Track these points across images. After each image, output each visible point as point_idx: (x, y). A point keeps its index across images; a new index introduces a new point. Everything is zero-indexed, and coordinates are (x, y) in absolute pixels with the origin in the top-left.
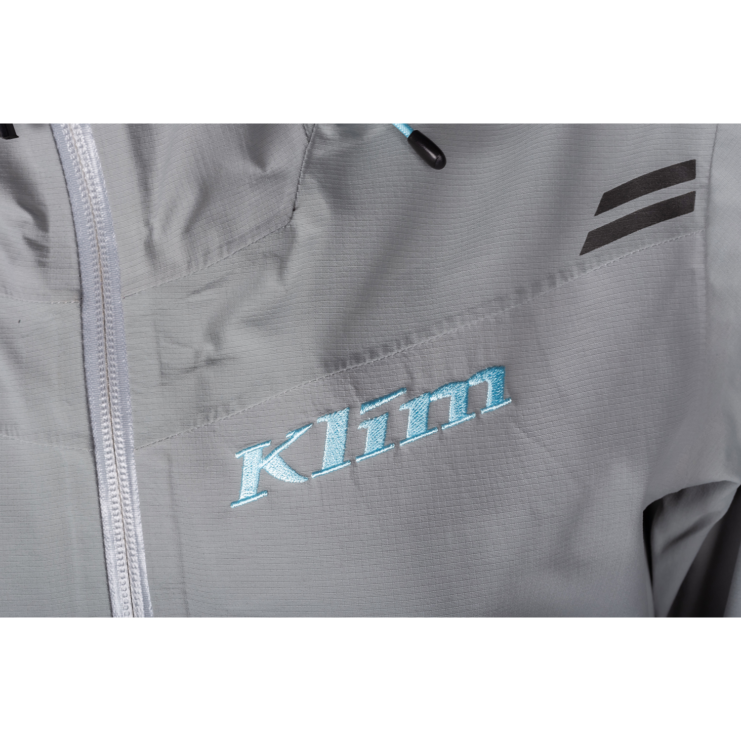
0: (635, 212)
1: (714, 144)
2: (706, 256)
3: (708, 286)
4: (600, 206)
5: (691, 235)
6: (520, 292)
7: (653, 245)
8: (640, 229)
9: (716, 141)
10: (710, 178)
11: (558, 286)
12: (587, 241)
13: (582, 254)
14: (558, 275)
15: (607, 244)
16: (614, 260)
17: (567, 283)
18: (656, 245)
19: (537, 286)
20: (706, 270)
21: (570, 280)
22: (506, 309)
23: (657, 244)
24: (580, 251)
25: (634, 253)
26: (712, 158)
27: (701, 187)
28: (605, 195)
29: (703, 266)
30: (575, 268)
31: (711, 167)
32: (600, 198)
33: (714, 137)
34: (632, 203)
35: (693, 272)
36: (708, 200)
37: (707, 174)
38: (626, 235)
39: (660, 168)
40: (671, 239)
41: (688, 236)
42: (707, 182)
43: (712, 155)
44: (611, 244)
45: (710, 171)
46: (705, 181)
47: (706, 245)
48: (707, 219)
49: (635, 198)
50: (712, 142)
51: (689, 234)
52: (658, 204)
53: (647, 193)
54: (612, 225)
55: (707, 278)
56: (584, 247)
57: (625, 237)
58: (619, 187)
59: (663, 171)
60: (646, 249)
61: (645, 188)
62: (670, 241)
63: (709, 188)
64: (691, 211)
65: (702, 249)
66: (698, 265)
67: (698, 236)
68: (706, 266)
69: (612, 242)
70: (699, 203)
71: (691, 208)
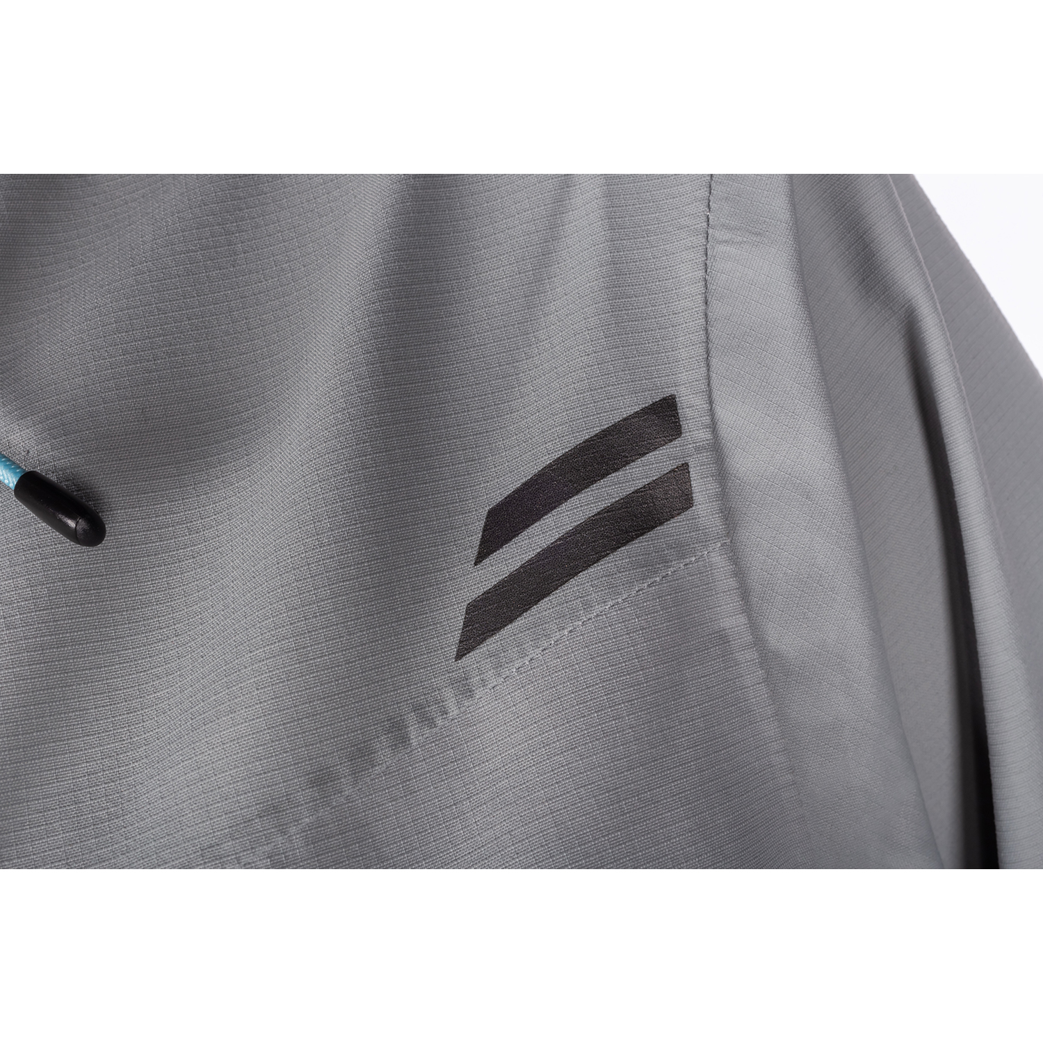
0: (560, 539)
1: (708, 352)
2: (745, 594)
3: (768, 658)
4: (483, 542)
5: (697, 561)
6: (322, 780)
7: (611, 603)
8: (576, 574)
9: (710, 346)
10: (713, 427)
11: (414, 742)
12: (465, 625)
13: (459, 656)
14: (411, 719)
15: (511, 622)
16: (531, 656)
17: (434, 730)
18: (618, 603)
19: (361, 756)
20: (754, 627)
21: (439, 722)
22: (293, 830)
23: (620, 600)
24: (454, 650)
25: (571, 632)
26: (709, 382)
27: (698, 450)
28: (492, 514)
29: (742, 619)
30: (448, 693)
31: (711, 402)
32: (482, 523)
33: (703, 338)
34: (549, 520)
35: (722, 638)
36: (722, 473)
37: (707, 420)
38: (548, 594)
39: (597, 430)
40: (650, 581)
41: (691, 563)
42: (709, 436)
43: (709, 378)
44: (520, 622)
45: (712, 412)
46: (703, 435)
47: (740, 573)
48: (730, 518)
49: (555, 508)
50: (702, 351)
51: (693, 559)
52: (607, 510)
53: (578, 492)
54: (514, 578)
55: (759, 641)
56: (461, 642)
57: (545, 599)
58: (517, 491)
59: (606, 436)
60: (597, 616)
61: (571, 481)
62: (649, 586)
63: (716, 449)
64: (687, 509)
65: (732, 583)
66: (731, 620)
67: (717, 559)
68: (749, 617)
69: (520, 615)
70: (702, 487)
71: (687, 501)
